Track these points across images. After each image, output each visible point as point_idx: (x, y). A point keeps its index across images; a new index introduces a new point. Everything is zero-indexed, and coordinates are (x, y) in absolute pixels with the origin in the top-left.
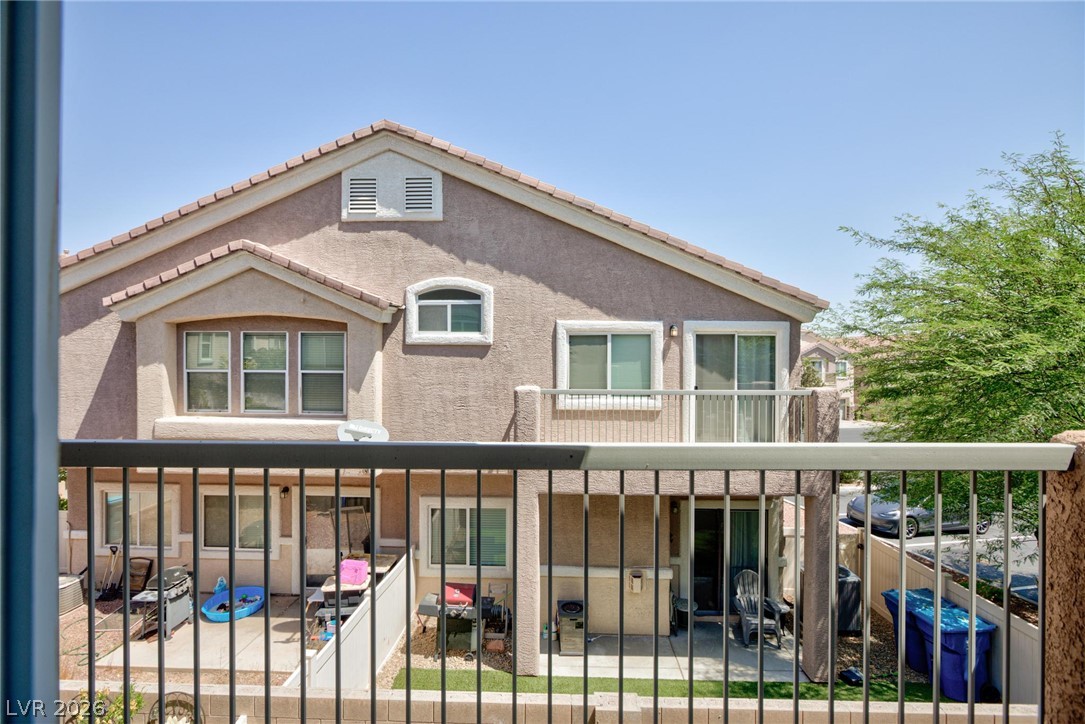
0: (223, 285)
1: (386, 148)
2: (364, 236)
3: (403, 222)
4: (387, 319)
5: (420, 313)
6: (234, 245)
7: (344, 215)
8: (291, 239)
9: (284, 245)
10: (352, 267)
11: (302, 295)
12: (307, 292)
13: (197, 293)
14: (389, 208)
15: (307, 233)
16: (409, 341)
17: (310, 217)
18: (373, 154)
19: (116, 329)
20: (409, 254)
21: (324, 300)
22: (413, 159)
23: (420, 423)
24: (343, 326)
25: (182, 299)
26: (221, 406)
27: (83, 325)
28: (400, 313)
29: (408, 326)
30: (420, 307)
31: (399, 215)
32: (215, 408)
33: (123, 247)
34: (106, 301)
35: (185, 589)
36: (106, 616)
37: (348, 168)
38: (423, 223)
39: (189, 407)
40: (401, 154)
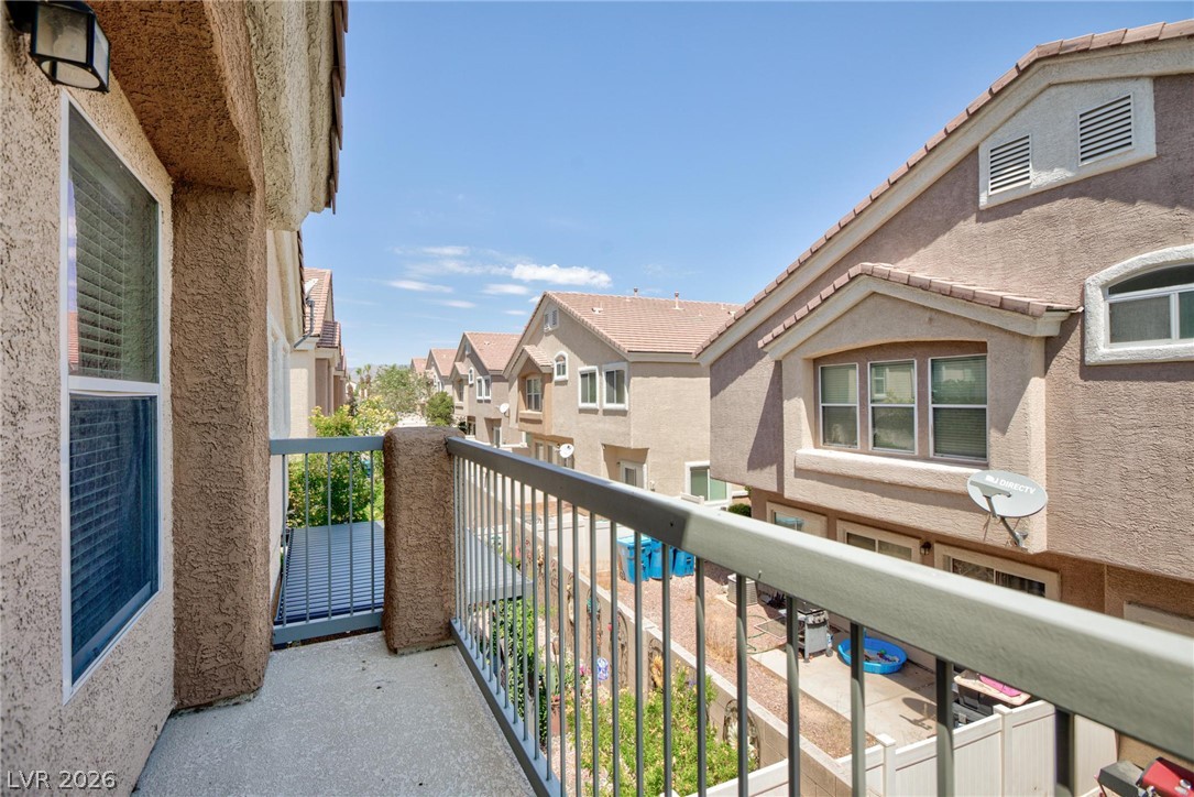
0: (848, 316)
1: (1045, 83)
2: (1013, 221)
3: (1077, 183)
4: (1053, 331)
5: (1111, 315)
6: (853, 271)
7: (983, 201)
8: (917, 250)
9: (910, 259)
10: (997, 266)
11: (928, 314)
12: (932, 309)
13: (826, 327)
14: (1052, 169)
15: (937, 236)
16: (1090, 359)
17: (939, 217)
18: (1023, 103)
19: (771, 367)
20: (1089, 228)
21: (954, 315)
22: (1092, 81)
23: (1116, 487)
24: (982, 347)
25: (814, 335)
26: (851, 442)
27: (750, 366)
28: (1074, 320)
29: (1088, 337)
30: (1111, 305)
31: (1069, 174)
32: (846, 443)
33: (773, 294)
34: (760, 344)
35: (822, 620)
36: (769, 620)
37: (988, 137)
38: (1115, 173)
39: (824, 441)
40: (1071, 83)
